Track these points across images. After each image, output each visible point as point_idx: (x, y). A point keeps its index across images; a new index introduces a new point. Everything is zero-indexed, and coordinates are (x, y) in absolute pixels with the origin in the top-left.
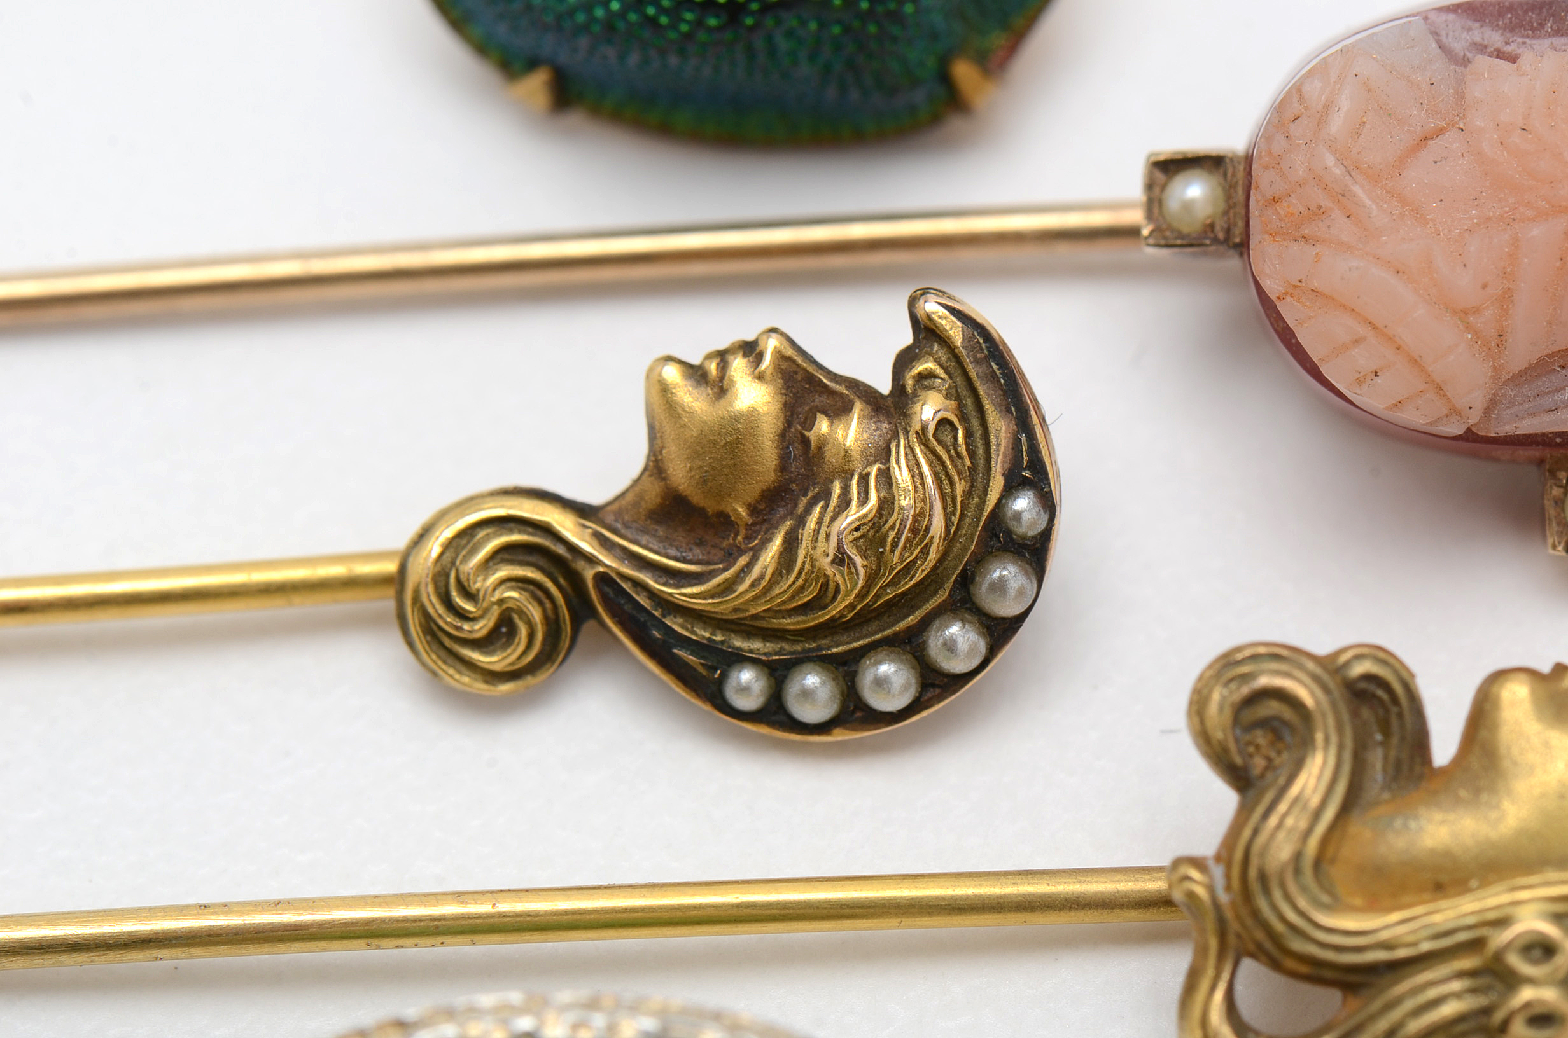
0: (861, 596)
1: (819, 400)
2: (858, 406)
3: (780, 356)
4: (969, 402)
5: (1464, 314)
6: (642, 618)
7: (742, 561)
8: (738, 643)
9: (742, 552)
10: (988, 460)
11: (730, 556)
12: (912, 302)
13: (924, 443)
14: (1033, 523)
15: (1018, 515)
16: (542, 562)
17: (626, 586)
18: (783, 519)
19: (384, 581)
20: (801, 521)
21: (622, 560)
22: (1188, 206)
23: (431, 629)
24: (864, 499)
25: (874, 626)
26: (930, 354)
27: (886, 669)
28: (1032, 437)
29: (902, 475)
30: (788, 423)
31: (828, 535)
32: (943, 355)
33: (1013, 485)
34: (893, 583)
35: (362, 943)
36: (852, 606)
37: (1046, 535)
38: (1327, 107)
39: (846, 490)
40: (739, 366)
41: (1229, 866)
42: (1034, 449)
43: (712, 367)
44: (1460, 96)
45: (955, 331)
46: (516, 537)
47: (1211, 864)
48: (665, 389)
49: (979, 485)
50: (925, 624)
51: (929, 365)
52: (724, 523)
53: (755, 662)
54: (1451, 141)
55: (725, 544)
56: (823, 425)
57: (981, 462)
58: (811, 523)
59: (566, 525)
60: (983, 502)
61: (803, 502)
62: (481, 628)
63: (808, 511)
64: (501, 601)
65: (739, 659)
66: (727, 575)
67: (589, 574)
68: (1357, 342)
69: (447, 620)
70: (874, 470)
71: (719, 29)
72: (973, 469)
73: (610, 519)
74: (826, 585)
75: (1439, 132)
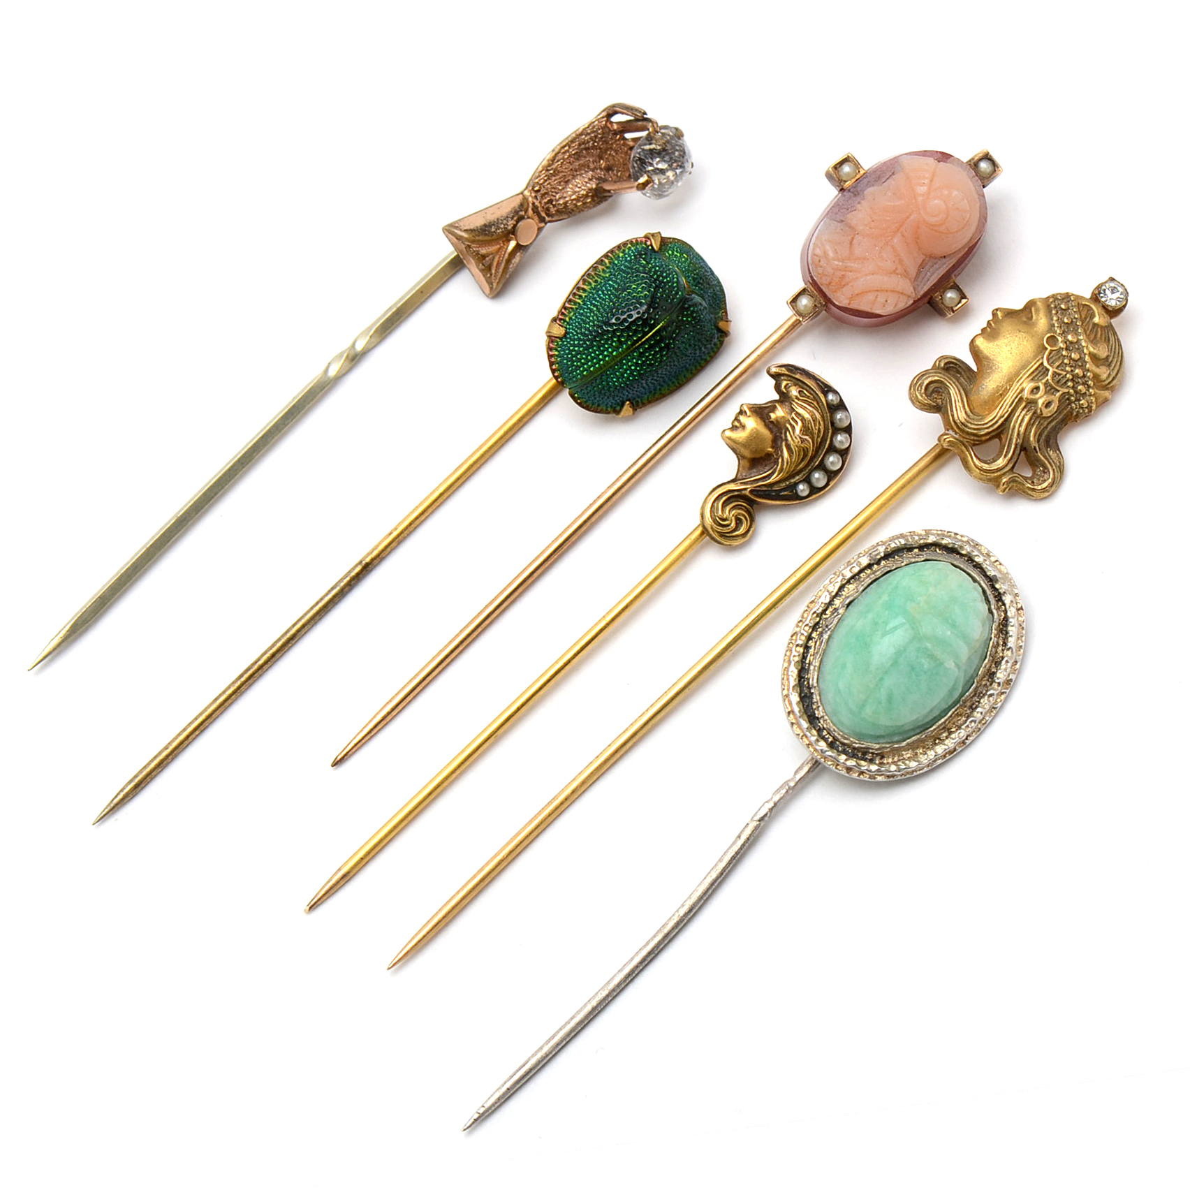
0: (813, 446)
1: (766, 411)
2: (777, 405)
3: (750, 409)
4: (800, 383)
5: (894, 272)
6: (767, 492)
7: (780, 460)
8: (793, 481)
9: (778, 459)
10: (815, 392)
11: (776, 463)
12: (768, 372)
13: (799, 399)
14: (836, 399)
15: (832, 400)
16: (733, 499)
17: (758, 489)
18: (781, 443)
19: (702, 533)
20: (786, 440)
21: (752, 484)
22: (806, 306)
23: (722, 535)
24: (797, 423)
25: (820, 451)
26: (783, 380)
27: (831, 459)
28: (820, 381)
29: (800, 411)
30: (764, 421)
31: (796, 438)
32: (785, 378)
33: (825, 394)
34: (818, 437)
35: (773, 609)
36: (813, 450)
37: (841, 399)
38: (825, 253)
39: (791, 424)
40: (742, 418)
41: (952, 428)
42: (823, 383)
43: (736, 423)
44: (850, 227)
45: (784, 371)
46: (724, 499)
47: (947, 432)
48: (730, 438)
49: (818, 400)
50: (831, 441)
51: (784, 383)
52: (769, 455)
53: (800, 482)
54: (858, 238)
55: (772, 461)
56: (773, 416)
57: (814, 394)
58: (789, 438)
59: (732, 487)
60: (822, 403)
61: (783, 436)
62: (733, 524)
63: (786, 436)
64: (733, 515)
65: (796, 484)
66: (779, 467)
67: (747, 493)
68: (876, 297)
69: (725, 530)
70: (793, 415)
71: (667, 354)
72: (814, 397)
73: (741, 478)
74: (804, 449)
75: (853, 238)
